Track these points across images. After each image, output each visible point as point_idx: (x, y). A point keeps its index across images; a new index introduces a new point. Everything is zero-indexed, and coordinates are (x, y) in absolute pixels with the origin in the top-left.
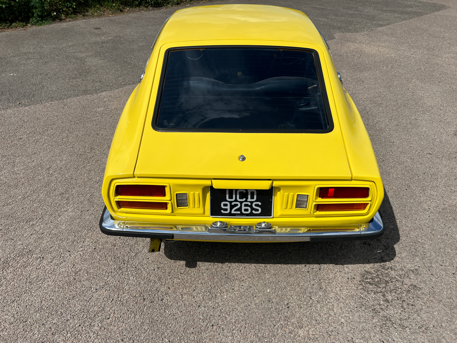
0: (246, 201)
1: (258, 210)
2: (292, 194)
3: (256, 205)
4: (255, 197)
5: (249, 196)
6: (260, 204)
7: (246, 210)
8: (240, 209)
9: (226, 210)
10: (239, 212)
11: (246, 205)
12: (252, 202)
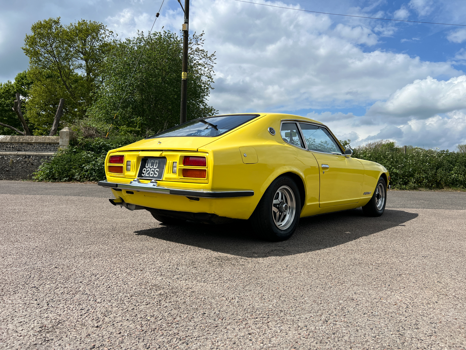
0: (153, 168)
1: (156, 174)
2: (171, 161)
3: (157, 171)
4: (157, 165)
5: (155, 164)
6: (158, 170)
7: (152, 174)
8: (149, 174)
9: (144, 174)
10: (148, 175)
11: (152, 171)
12: (155, 169)
